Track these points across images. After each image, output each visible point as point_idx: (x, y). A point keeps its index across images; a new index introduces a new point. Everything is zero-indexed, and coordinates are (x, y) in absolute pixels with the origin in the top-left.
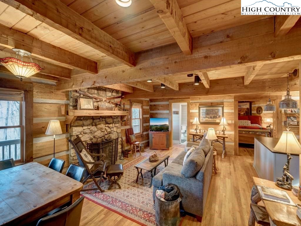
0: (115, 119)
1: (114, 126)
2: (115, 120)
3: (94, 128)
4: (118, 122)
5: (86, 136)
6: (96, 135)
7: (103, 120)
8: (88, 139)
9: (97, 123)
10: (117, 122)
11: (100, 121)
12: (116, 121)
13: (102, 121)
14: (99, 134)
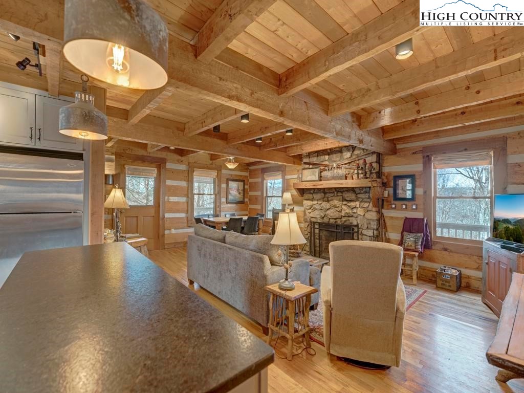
0: (360, 193)
1: (358, 206)
2: (359, 196)
3: (325, 205)
4: (369, 200)
5: (317, 212)
6: (328, 215)
7: (340, 194)
8: (318, 216)
9: (330, 199)
10: (365, 200)
11: (334, 196)
12: (363, 199)
13: (337, 196)
14: (332, 213)
